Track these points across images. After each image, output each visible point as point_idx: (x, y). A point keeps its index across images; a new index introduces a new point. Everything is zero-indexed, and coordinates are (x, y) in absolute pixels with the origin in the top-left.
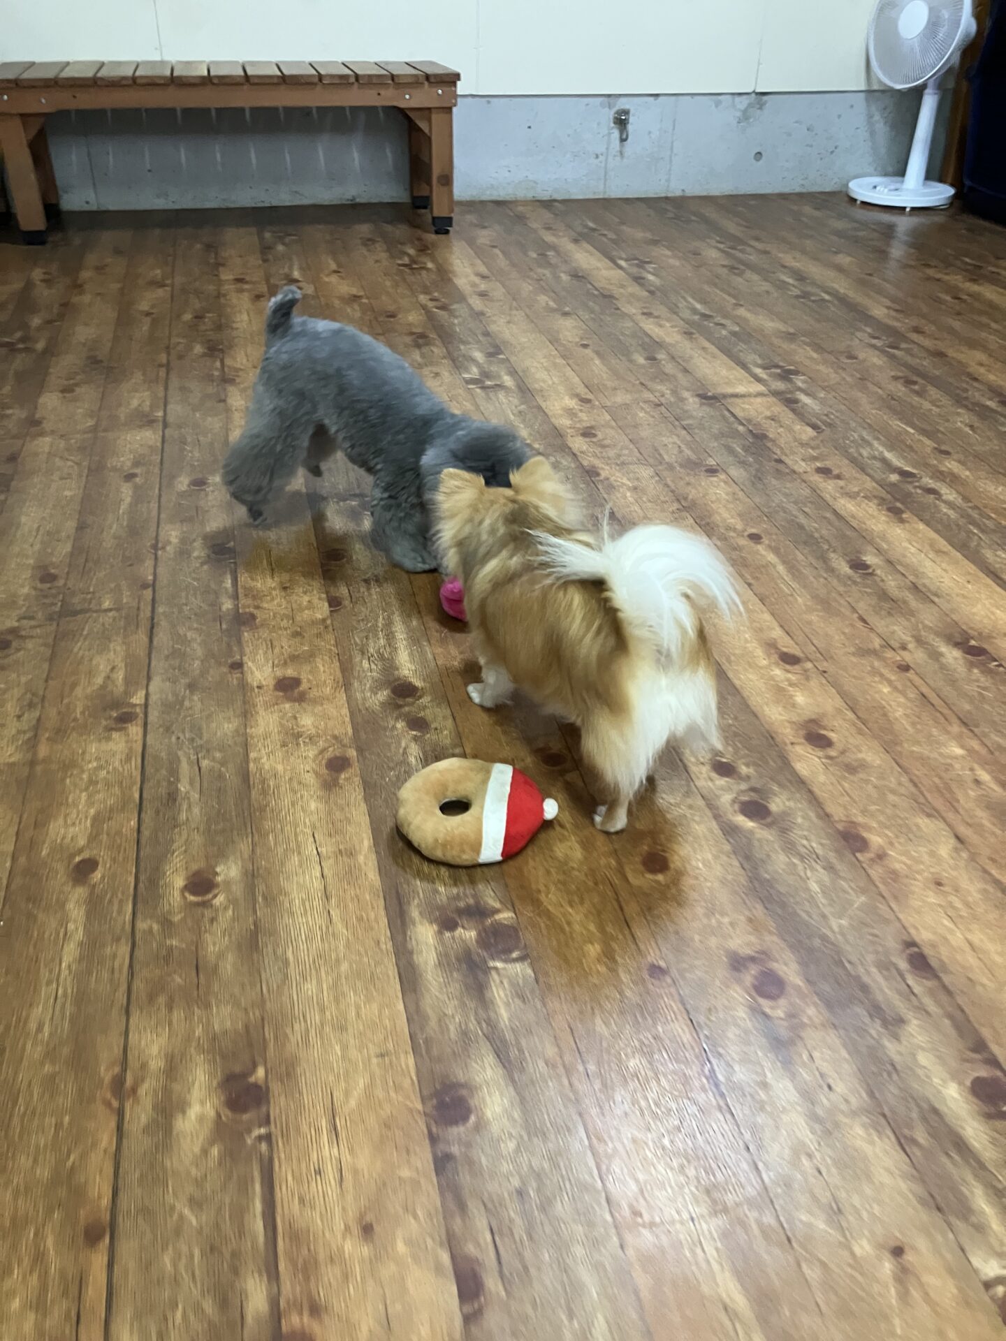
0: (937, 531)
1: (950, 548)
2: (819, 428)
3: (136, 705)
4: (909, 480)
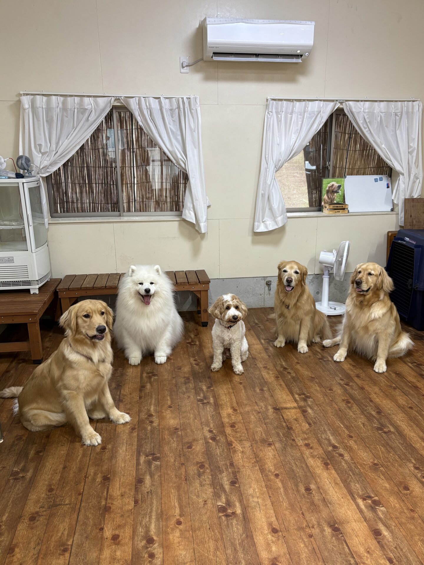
0: (338, 474)
1: (340, 482)
2: (311, 425)
3: (69, 545)
4: (335, 450)
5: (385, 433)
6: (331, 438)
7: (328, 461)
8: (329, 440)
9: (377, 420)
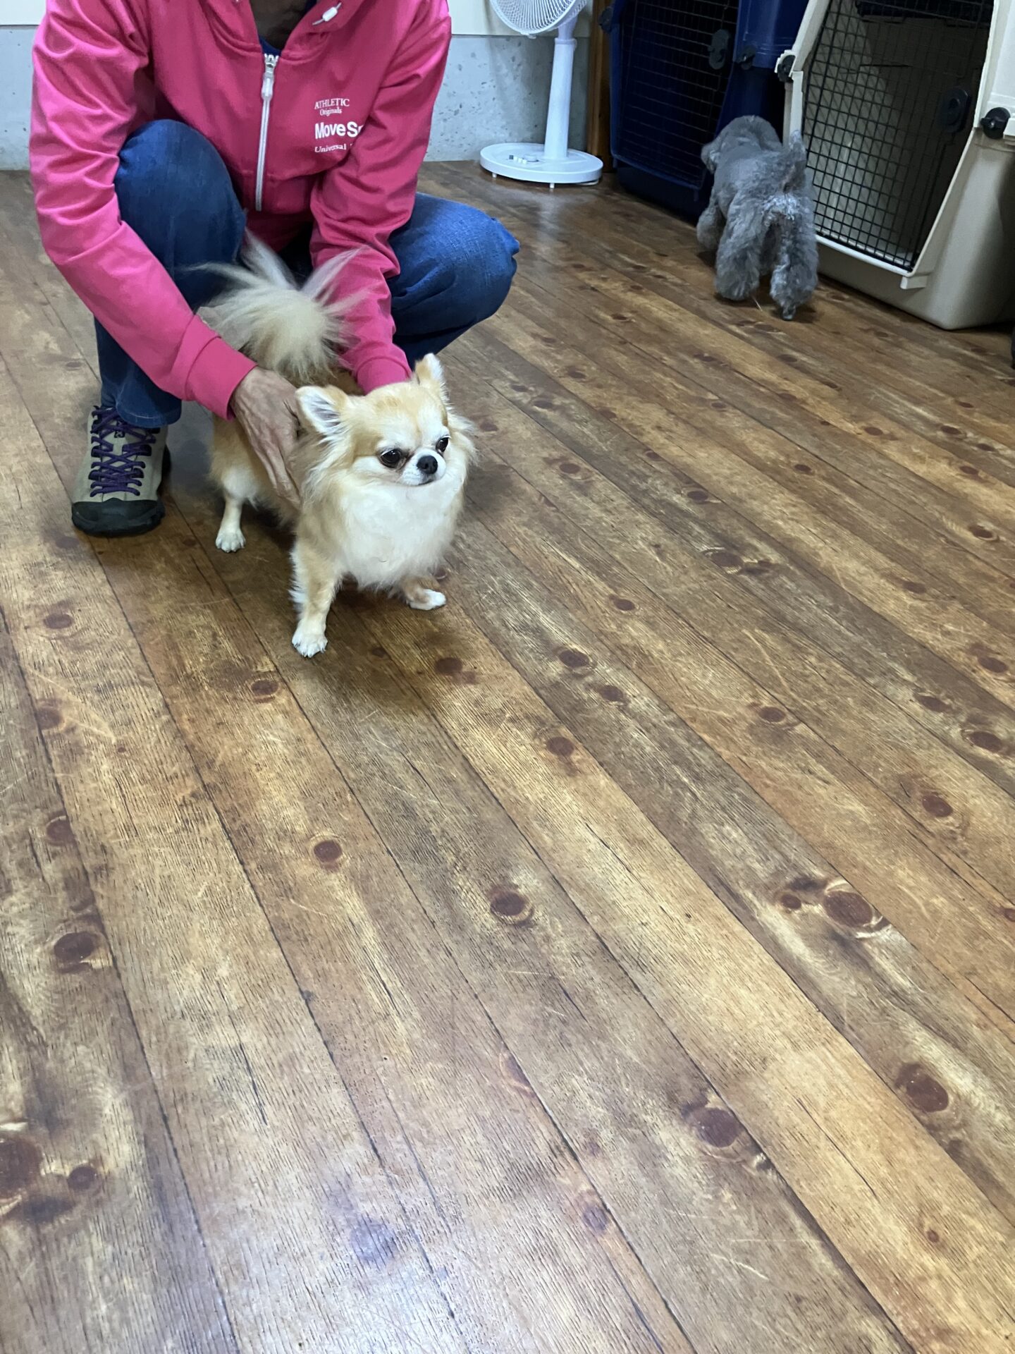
4: (578, 671)
5: (750, 571)
6: (545, 620)
7: (565, 732)
8: (539, 632)
9: (703, 526)
